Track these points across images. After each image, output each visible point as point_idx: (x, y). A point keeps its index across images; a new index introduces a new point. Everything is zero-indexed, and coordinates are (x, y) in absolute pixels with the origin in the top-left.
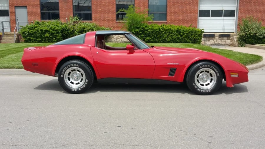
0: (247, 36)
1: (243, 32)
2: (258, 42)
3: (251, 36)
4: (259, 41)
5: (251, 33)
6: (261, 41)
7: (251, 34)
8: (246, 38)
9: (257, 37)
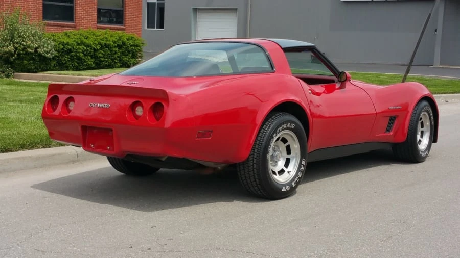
0: (19, 54)
1: (10, 44)
2: (40, 67)
3: (27, 53)
4: (42, 66)
5: (29, 47)
6: (47, 65)
7: (29, 50)
8: (16, 59)
9: (40, 55)
